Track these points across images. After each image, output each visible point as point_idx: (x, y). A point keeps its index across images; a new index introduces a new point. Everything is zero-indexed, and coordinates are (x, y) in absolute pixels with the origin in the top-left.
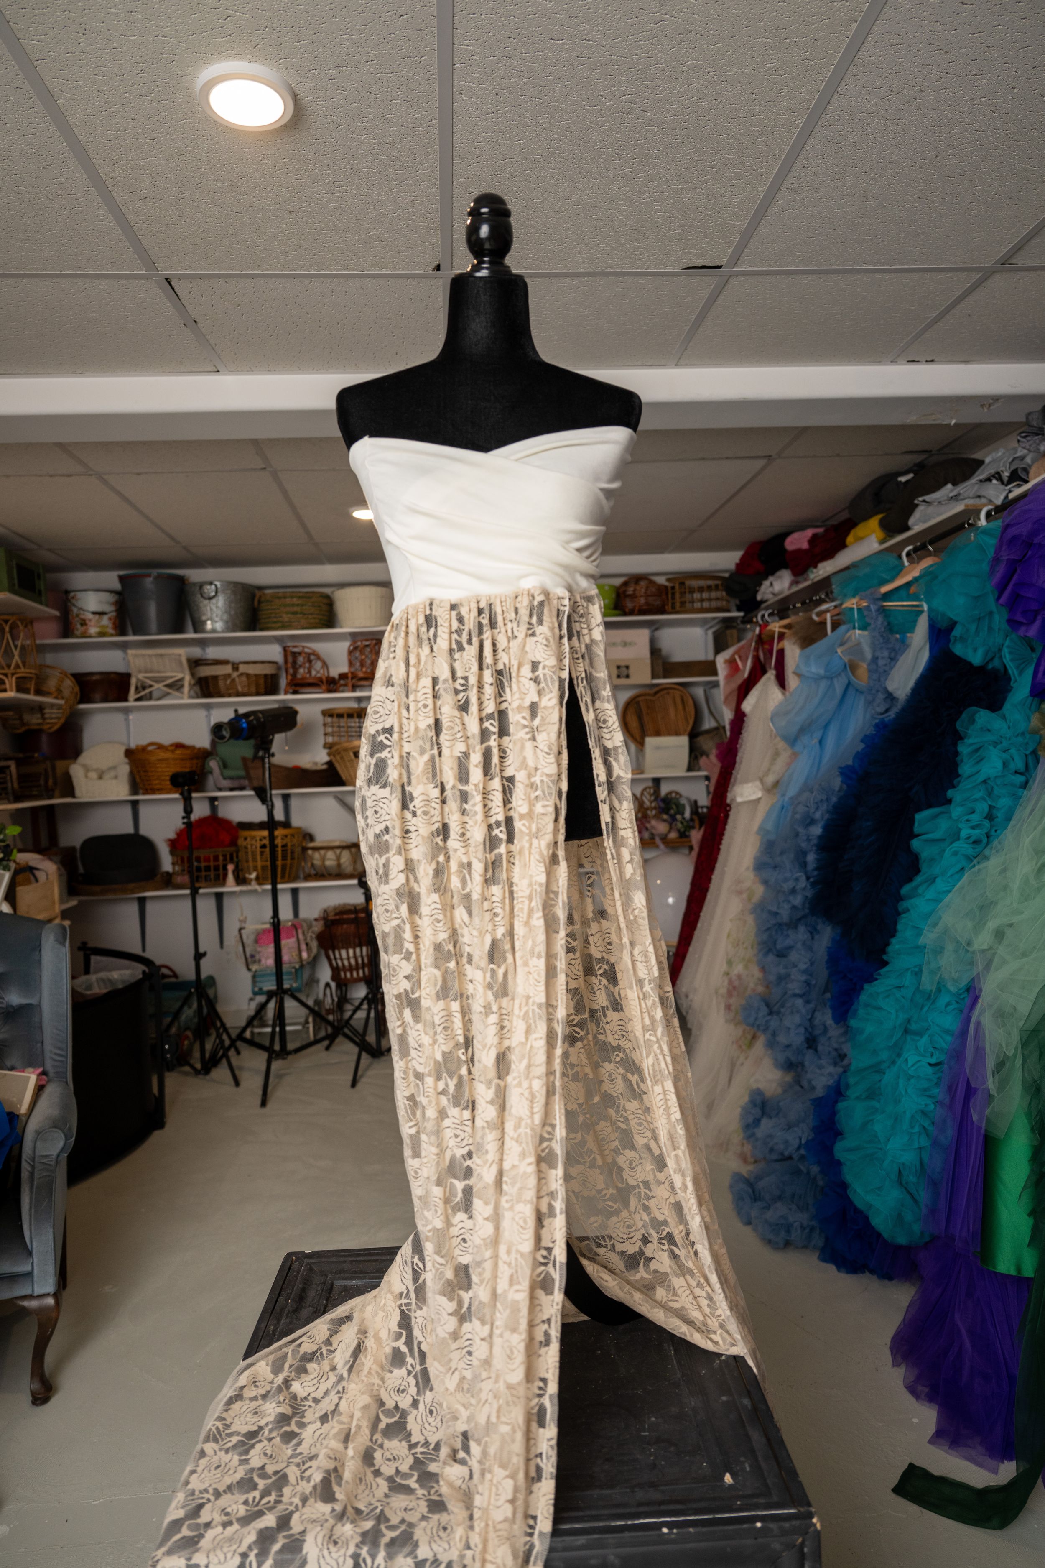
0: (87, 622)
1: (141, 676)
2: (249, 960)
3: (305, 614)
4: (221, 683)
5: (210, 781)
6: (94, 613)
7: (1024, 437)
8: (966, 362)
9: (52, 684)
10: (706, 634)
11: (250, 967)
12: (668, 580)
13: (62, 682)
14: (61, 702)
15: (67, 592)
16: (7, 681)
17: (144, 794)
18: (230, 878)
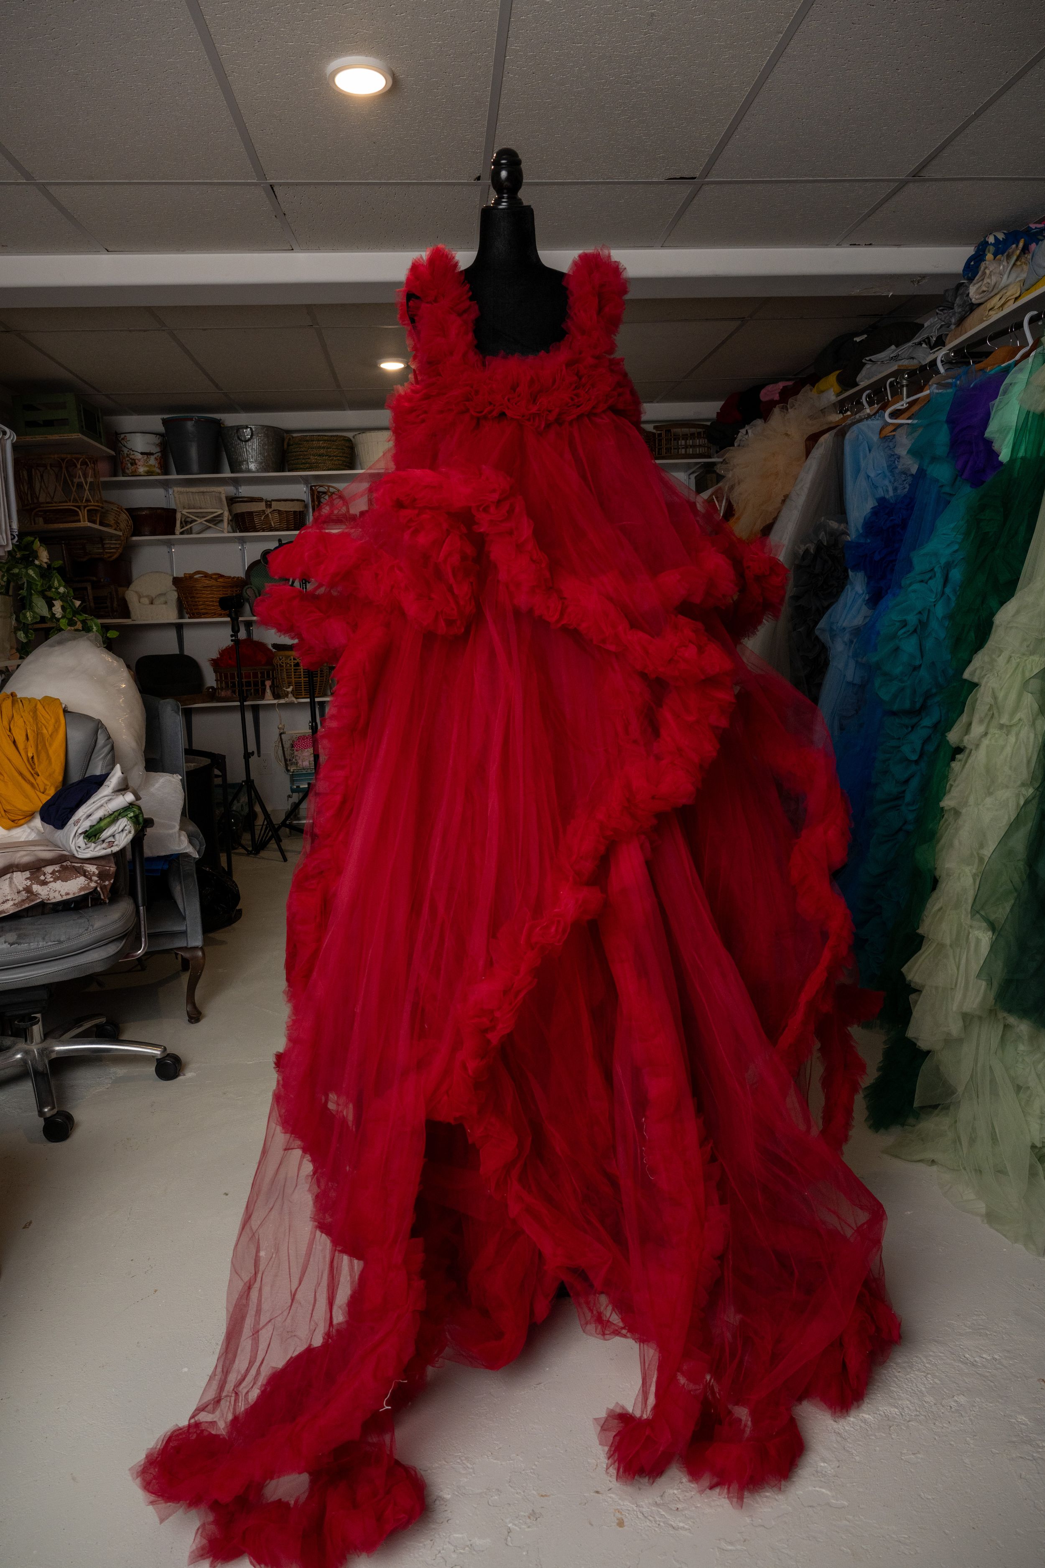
0: (137, 461)
1: (184, 512)
2: (288, 762)
3: (330, 456)
4: (256, 520)
5: (247, 607)
6: (142, 453)
7: (941, 310)
8: (899, 246)
9: (111, 519)
10: (689, 478)
11: (289, 768)
12: (655, 428)
13: (119, 516)
14: (120, 533)
15: (117, 434)
16: (80, 512)
17: (189, 618)
18: (268, 690)
